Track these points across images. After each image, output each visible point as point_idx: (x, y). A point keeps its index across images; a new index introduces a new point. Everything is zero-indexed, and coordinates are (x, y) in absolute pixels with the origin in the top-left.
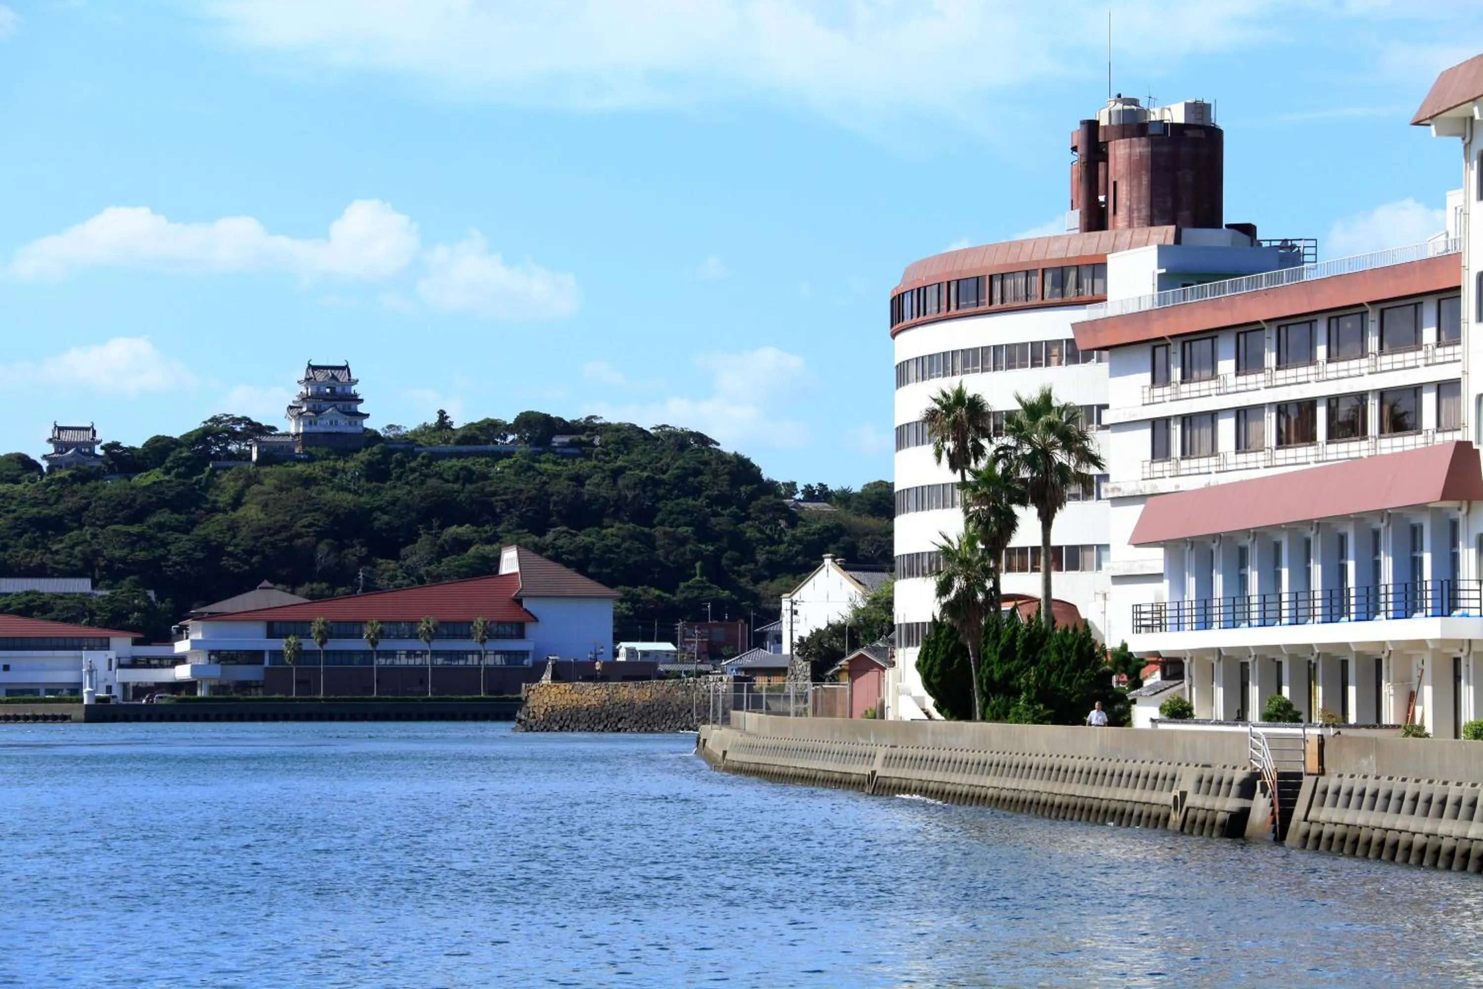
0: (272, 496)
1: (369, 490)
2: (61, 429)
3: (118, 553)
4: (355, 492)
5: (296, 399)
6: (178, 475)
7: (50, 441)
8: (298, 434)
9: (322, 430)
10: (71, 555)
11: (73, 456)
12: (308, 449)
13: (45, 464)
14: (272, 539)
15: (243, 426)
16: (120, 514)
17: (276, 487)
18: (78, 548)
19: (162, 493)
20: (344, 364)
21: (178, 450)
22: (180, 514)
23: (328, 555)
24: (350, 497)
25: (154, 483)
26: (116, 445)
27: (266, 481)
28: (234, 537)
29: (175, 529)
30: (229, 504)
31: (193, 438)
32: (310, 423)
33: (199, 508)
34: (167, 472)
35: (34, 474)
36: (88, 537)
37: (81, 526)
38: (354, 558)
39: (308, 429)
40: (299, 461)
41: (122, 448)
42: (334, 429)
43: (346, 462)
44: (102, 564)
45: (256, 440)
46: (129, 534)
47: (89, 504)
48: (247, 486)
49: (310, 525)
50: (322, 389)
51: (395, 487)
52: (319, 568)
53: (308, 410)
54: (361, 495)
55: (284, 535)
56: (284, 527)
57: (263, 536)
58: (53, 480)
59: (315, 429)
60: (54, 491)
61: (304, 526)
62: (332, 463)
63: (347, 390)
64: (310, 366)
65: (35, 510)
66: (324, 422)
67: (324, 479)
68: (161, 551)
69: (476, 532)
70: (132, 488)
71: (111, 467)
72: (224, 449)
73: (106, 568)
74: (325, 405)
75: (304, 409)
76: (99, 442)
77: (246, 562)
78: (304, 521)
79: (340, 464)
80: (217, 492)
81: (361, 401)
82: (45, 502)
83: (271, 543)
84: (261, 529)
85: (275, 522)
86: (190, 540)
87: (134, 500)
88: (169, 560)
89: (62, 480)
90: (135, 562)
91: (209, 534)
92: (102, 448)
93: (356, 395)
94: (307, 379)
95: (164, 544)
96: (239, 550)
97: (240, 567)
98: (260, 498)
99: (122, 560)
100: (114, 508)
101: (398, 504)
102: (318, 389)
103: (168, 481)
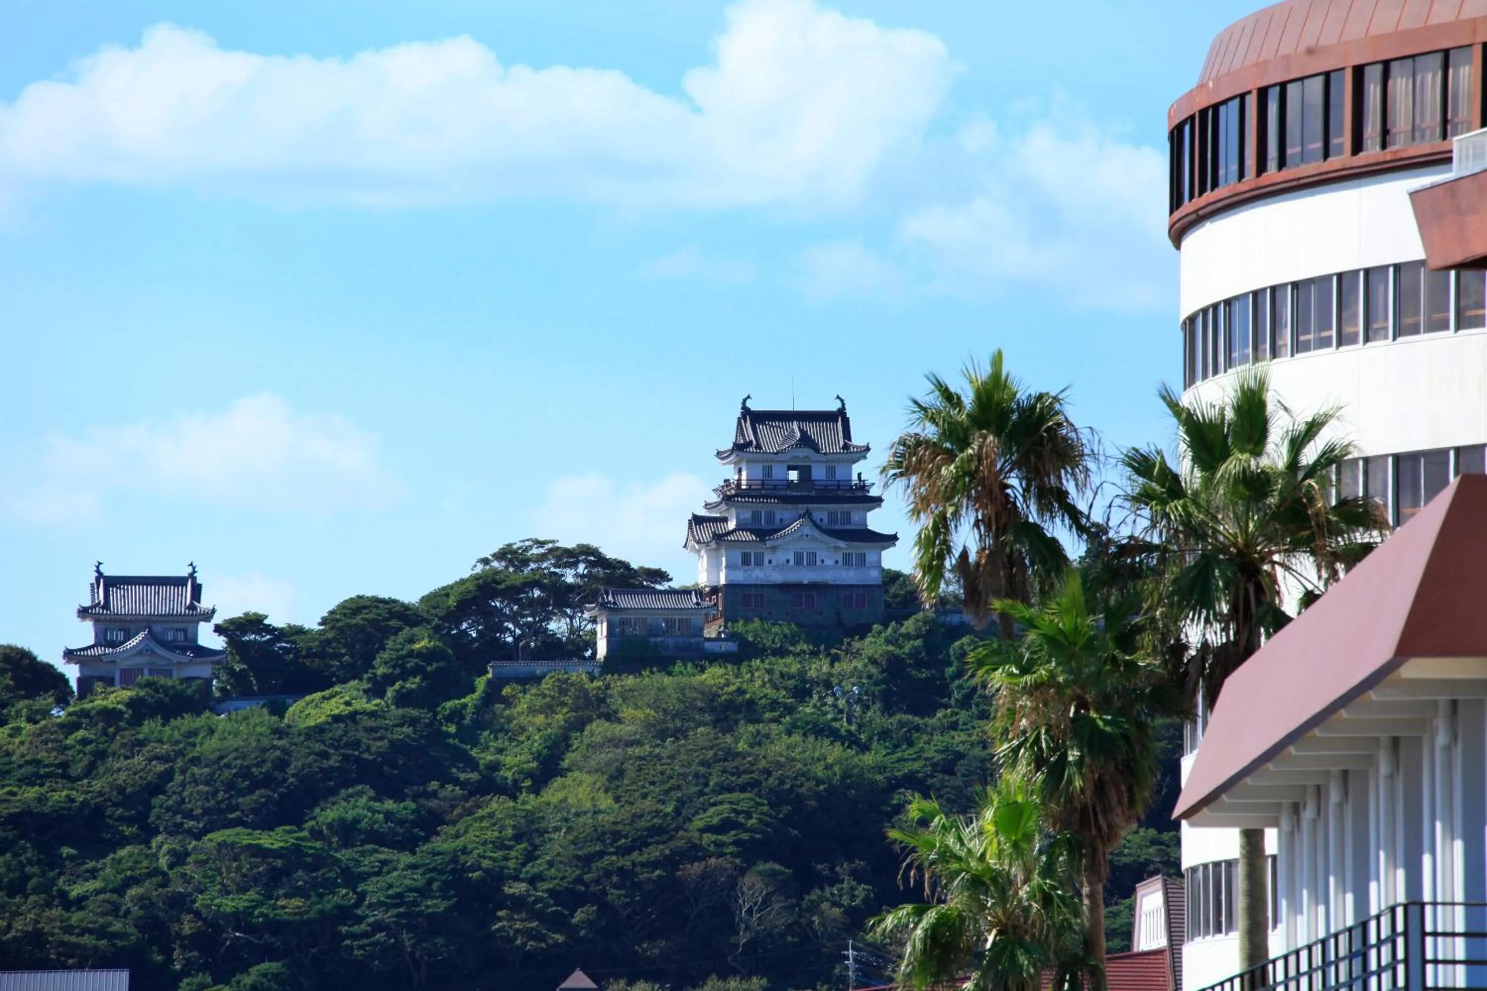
0: (637, 751)
1: (884, 735)
2: (111, 583)
3: (231, 904)
4: (851, 741)
5: (714, 498)
6: (403, 699)
7: (84, 613)
8: (715, 590)
9: (777, 577)
10: (115, 910)
11: (139, 652)
12: (740, 627)
13: (72, 673)
14: (625, 862)
15: (581, 568)
16: (246, 801)
17: (648, 725)
18: (133, 892)
19: (356, 744)
20: (835, 406)
21: (406, 632)
22: (399, 797)
23: (766, 902)
24: (835, 752)
25: (337, 719)
26: (254, 623)
27: (627, 712)
28: (530, 857)
29: (377, 838)
30: (529, 774)
31: (452, 602)
32: (746, 561)
33: (446, 779)
34: (377, 690)
35: (45, 700)
36: (163, 862)
37: (147, 833)
38: (837, 911)
39: (740, 577)
40: (715, 658)
41: (269, 629)
42: (807, 576)
43: (835, 659)
44: (187, 929)
45: (603, 606)
46: (258, 851)
47: (168, 776)
48: (579, 725)
49: (725, 826)
50: (778, 472)
51: (954, 726)
52: (743, 938)
53: (739, 528)
54: (864, 748)
55: (654, 852)
56: (657, 832)
57: (601, 854)
58: (85, 714)
59: (757, 575)
60: (85, 742)
61: (709, 829)
62: (795, 668)
63: (840, 475)
64: (746, 412)
65: (31, 793)
66: (781, 557)
67: (774, 704)
68: (343, 896)
69: (1154, 842)
70: (279, 733)
71: (239, 679)
72: (538, 630)
73: (194, 941)
74: (782, 512)
75: (732, 525)
76: (208, 616)
77: (559, 923)
78: (712, 816)
79: (818, 668)
80: (499, 743)
81: (877, 501)
82: (63, 772)
83: (621, 871)
84: (599, 836)
85: (636, 817)
86: (413, 867)
87: (282, 764)
88: (359, 920)
89: (109, 716)
90: (276, 926)
91: (464, 851)
92: (218, 629)
93: (863, 487)
94: (739, 447)
95: (352, 878)
96: (542, 891)
97: (542, 938)
98: (604, 757)
99: (239, 919)
100: (230, 786)
101: (961, 767)
102: (768, 471)
103: (373, 714)
